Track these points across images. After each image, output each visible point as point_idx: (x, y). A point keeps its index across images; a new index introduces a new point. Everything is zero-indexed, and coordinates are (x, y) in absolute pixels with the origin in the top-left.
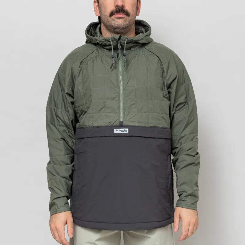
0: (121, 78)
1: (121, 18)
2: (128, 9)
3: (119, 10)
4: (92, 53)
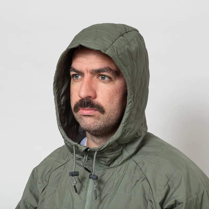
1: (88, 116)
2: (101, 102)
3: (85, 103)
4: (63, 165)
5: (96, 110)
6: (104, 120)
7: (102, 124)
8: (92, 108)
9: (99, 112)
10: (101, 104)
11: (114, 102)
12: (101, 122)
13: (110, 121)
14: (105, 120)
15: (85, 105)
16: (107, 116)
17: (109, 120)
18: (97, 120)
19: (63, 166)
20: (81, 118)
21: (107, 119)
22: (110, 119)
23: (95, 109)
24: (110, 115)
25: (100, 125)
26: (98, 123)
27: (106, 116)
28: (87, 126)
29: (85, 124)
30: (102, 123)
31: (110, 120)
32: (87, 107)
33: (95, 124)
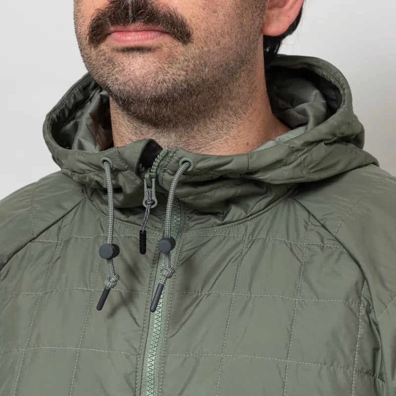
0: (151, 362)
1: (140, 49)
2: (178, 5)
3: (126, 8)
4: (54, 223)
5: (163, 32)
6: (188, 66)
7: (182, 78)
8: (150, 26)
9: (172, 38)
10: (180, 11)
11: (220, 8)
12: (178, 73)
13: (207, 70)
14: (191, 66)
15: (127, 14)
16: (197, 51)
17: (201, 65)
18: (166, 66)
19: (55, 227)
20: (110, 60)
21: (197, 62)
22: (205, 63)
23: (160, 27)
24: (206, 49)
25: (174, 79)
26: (168, 73)
27: (193, 49)
28: (132, 84)
29: (129, 78)
30: (179, 76)
31: (206, 65)
32: (134, 21)
33: (161, 77)
